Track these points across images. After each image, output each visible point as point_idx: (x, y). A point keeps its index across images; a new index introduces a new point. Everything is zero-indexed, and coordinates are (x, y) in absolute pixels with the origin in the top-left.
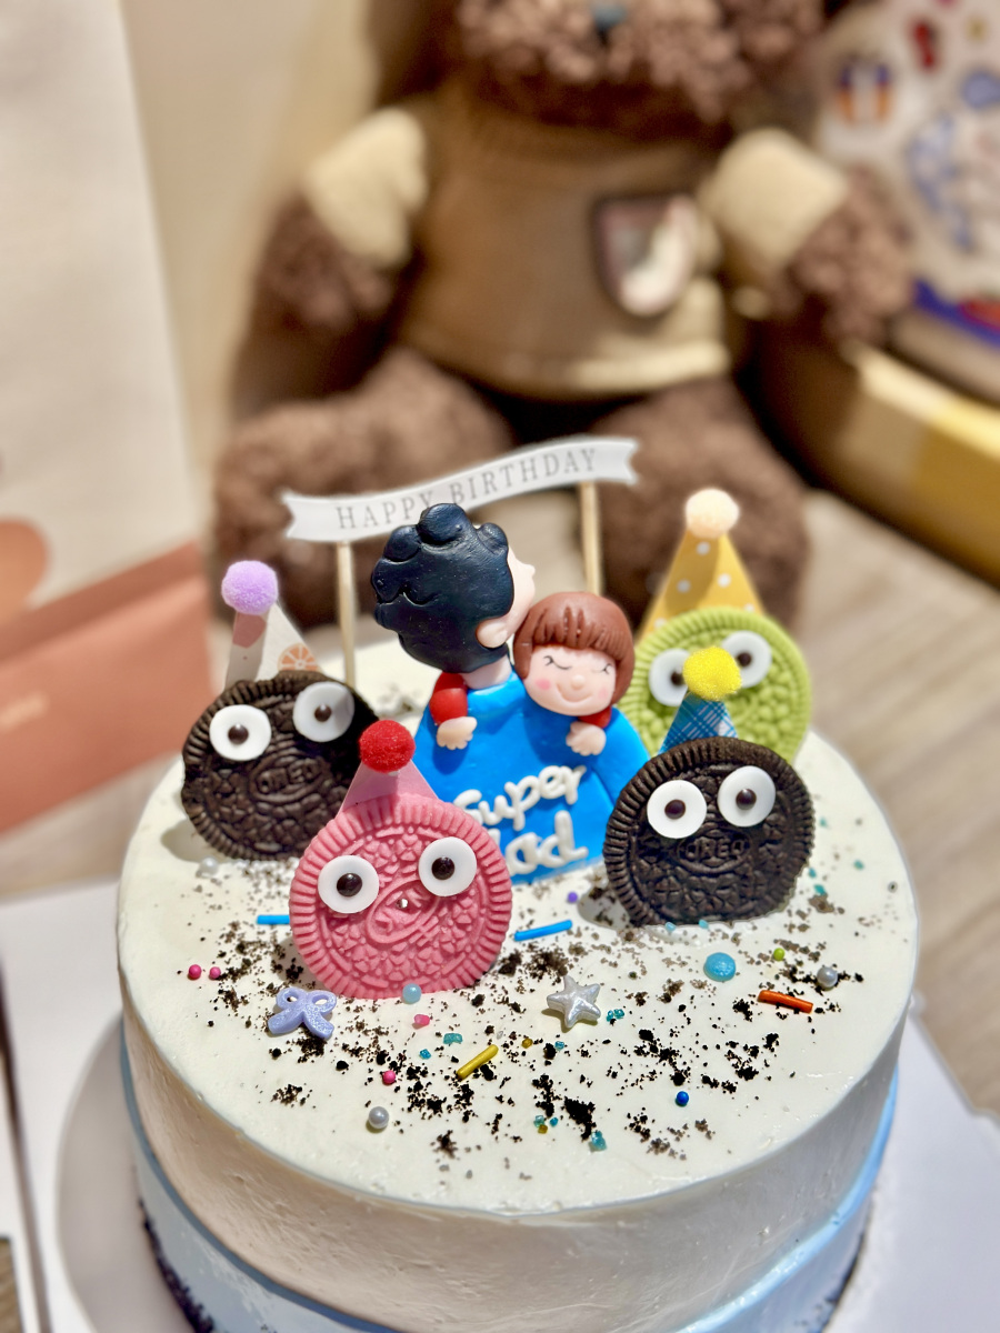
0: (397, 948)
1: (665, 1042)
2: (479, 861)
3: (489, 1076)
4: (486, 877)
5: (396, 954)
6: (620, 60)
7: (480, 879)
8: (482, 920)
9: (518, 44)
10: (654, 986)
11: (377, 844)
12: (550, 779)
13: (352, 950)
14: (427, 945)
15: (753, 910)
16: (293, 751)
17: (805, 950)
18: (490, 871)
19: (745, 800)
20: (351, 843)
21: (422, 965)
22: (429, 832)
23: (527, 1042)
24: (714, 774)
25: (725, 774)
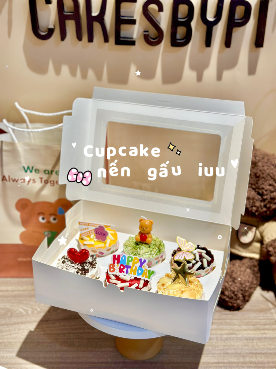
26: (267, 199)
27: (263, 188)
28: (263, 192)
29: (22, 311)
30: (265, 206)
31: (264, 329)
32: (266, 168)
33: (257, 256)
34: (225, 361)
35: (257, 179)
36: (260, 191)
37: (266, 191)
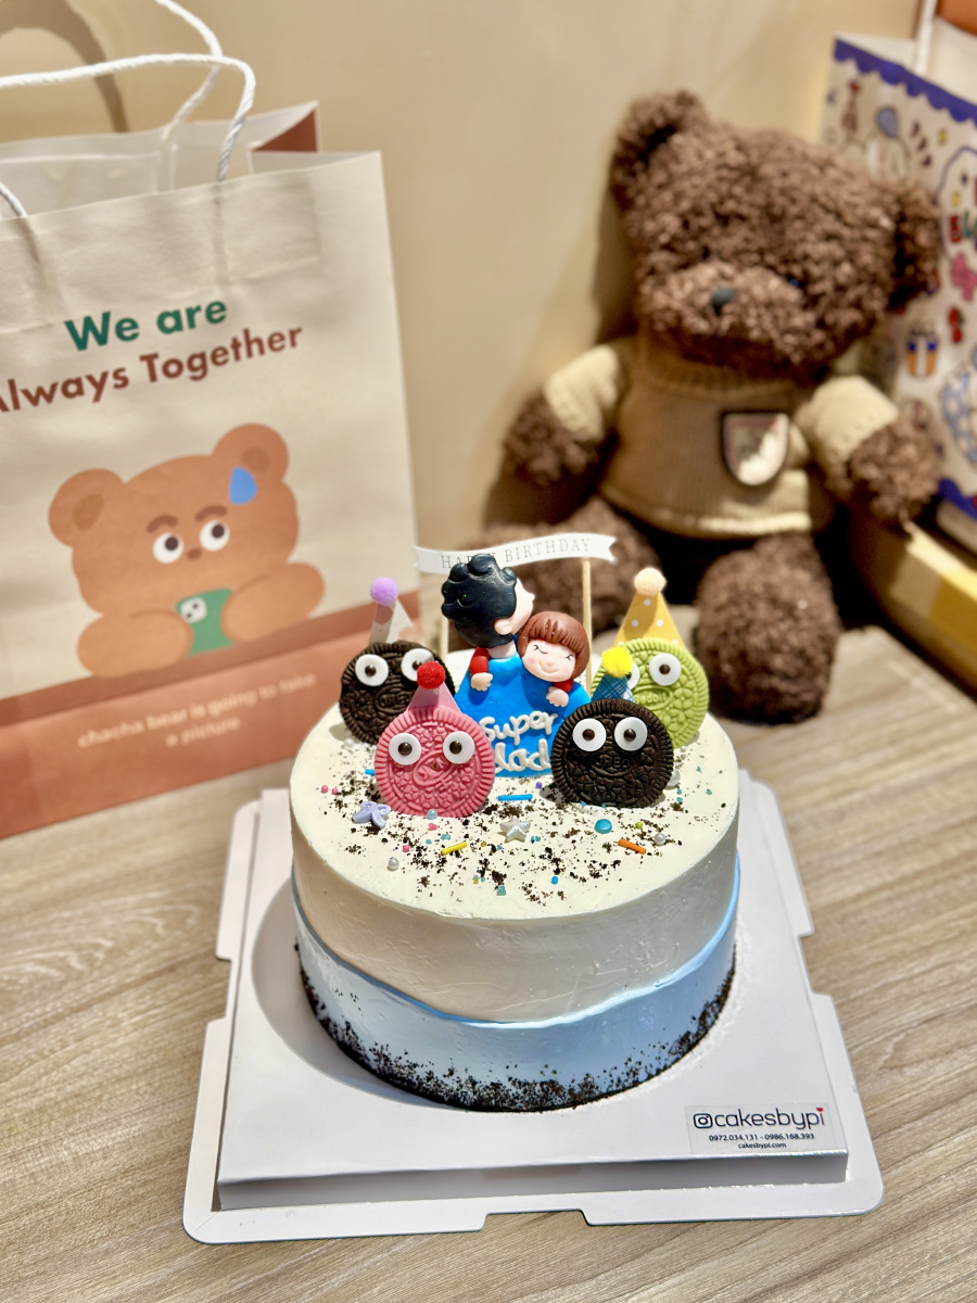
0: (429, 789)
1: (557, 854)
2: (477, 747)
3: (458, 855)
4: (480, 757)
5: (428, 792)
6: (726, 323)
7: (477, 757)
8: (476, 781)
9: (668, 309)
10: (563, 830)
11: (422, 729)
12: (536, 718)
13: (404, 786)
14: (445, 790)
15: (635, 803)
16: (400, 685)
17: (656, 826)
18: (482, 754)
19: (629, 736)
20: (409, 727)
21: (441, 801)
22: (451, 727)
23: (484, 844)
24: (613, 719)
25: (620, 719)
26: (823, 294)
27: (806, 257)
28: (806, 274)
29: (42, 970)
30: (821, 324)
31: (933, 745)
32: (795, 179)
33: (800, 521)
34: (889, 878)
35: (777, 227)
36: (796, 270)
37: (817, 263)
